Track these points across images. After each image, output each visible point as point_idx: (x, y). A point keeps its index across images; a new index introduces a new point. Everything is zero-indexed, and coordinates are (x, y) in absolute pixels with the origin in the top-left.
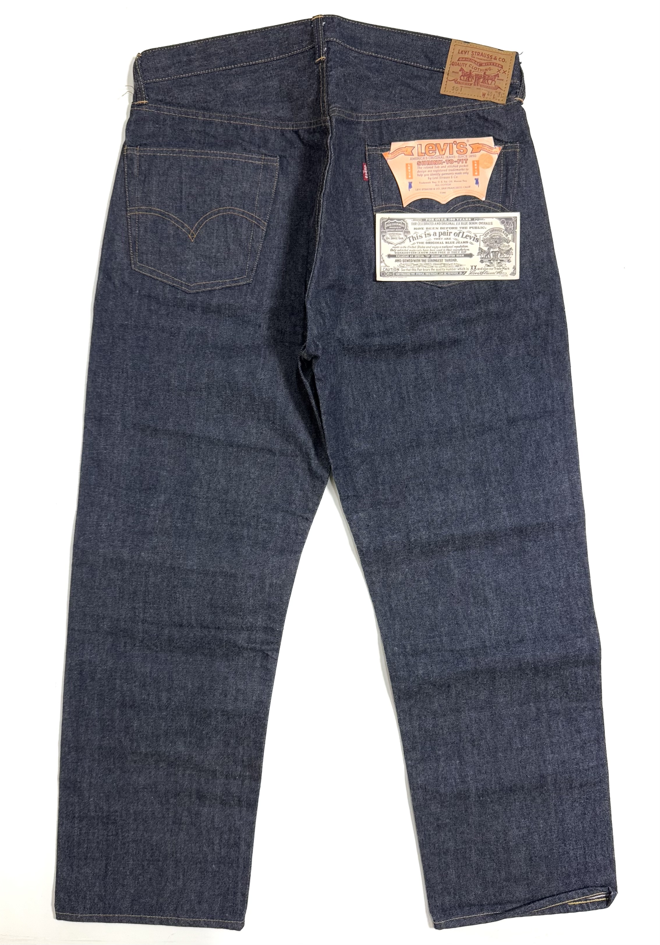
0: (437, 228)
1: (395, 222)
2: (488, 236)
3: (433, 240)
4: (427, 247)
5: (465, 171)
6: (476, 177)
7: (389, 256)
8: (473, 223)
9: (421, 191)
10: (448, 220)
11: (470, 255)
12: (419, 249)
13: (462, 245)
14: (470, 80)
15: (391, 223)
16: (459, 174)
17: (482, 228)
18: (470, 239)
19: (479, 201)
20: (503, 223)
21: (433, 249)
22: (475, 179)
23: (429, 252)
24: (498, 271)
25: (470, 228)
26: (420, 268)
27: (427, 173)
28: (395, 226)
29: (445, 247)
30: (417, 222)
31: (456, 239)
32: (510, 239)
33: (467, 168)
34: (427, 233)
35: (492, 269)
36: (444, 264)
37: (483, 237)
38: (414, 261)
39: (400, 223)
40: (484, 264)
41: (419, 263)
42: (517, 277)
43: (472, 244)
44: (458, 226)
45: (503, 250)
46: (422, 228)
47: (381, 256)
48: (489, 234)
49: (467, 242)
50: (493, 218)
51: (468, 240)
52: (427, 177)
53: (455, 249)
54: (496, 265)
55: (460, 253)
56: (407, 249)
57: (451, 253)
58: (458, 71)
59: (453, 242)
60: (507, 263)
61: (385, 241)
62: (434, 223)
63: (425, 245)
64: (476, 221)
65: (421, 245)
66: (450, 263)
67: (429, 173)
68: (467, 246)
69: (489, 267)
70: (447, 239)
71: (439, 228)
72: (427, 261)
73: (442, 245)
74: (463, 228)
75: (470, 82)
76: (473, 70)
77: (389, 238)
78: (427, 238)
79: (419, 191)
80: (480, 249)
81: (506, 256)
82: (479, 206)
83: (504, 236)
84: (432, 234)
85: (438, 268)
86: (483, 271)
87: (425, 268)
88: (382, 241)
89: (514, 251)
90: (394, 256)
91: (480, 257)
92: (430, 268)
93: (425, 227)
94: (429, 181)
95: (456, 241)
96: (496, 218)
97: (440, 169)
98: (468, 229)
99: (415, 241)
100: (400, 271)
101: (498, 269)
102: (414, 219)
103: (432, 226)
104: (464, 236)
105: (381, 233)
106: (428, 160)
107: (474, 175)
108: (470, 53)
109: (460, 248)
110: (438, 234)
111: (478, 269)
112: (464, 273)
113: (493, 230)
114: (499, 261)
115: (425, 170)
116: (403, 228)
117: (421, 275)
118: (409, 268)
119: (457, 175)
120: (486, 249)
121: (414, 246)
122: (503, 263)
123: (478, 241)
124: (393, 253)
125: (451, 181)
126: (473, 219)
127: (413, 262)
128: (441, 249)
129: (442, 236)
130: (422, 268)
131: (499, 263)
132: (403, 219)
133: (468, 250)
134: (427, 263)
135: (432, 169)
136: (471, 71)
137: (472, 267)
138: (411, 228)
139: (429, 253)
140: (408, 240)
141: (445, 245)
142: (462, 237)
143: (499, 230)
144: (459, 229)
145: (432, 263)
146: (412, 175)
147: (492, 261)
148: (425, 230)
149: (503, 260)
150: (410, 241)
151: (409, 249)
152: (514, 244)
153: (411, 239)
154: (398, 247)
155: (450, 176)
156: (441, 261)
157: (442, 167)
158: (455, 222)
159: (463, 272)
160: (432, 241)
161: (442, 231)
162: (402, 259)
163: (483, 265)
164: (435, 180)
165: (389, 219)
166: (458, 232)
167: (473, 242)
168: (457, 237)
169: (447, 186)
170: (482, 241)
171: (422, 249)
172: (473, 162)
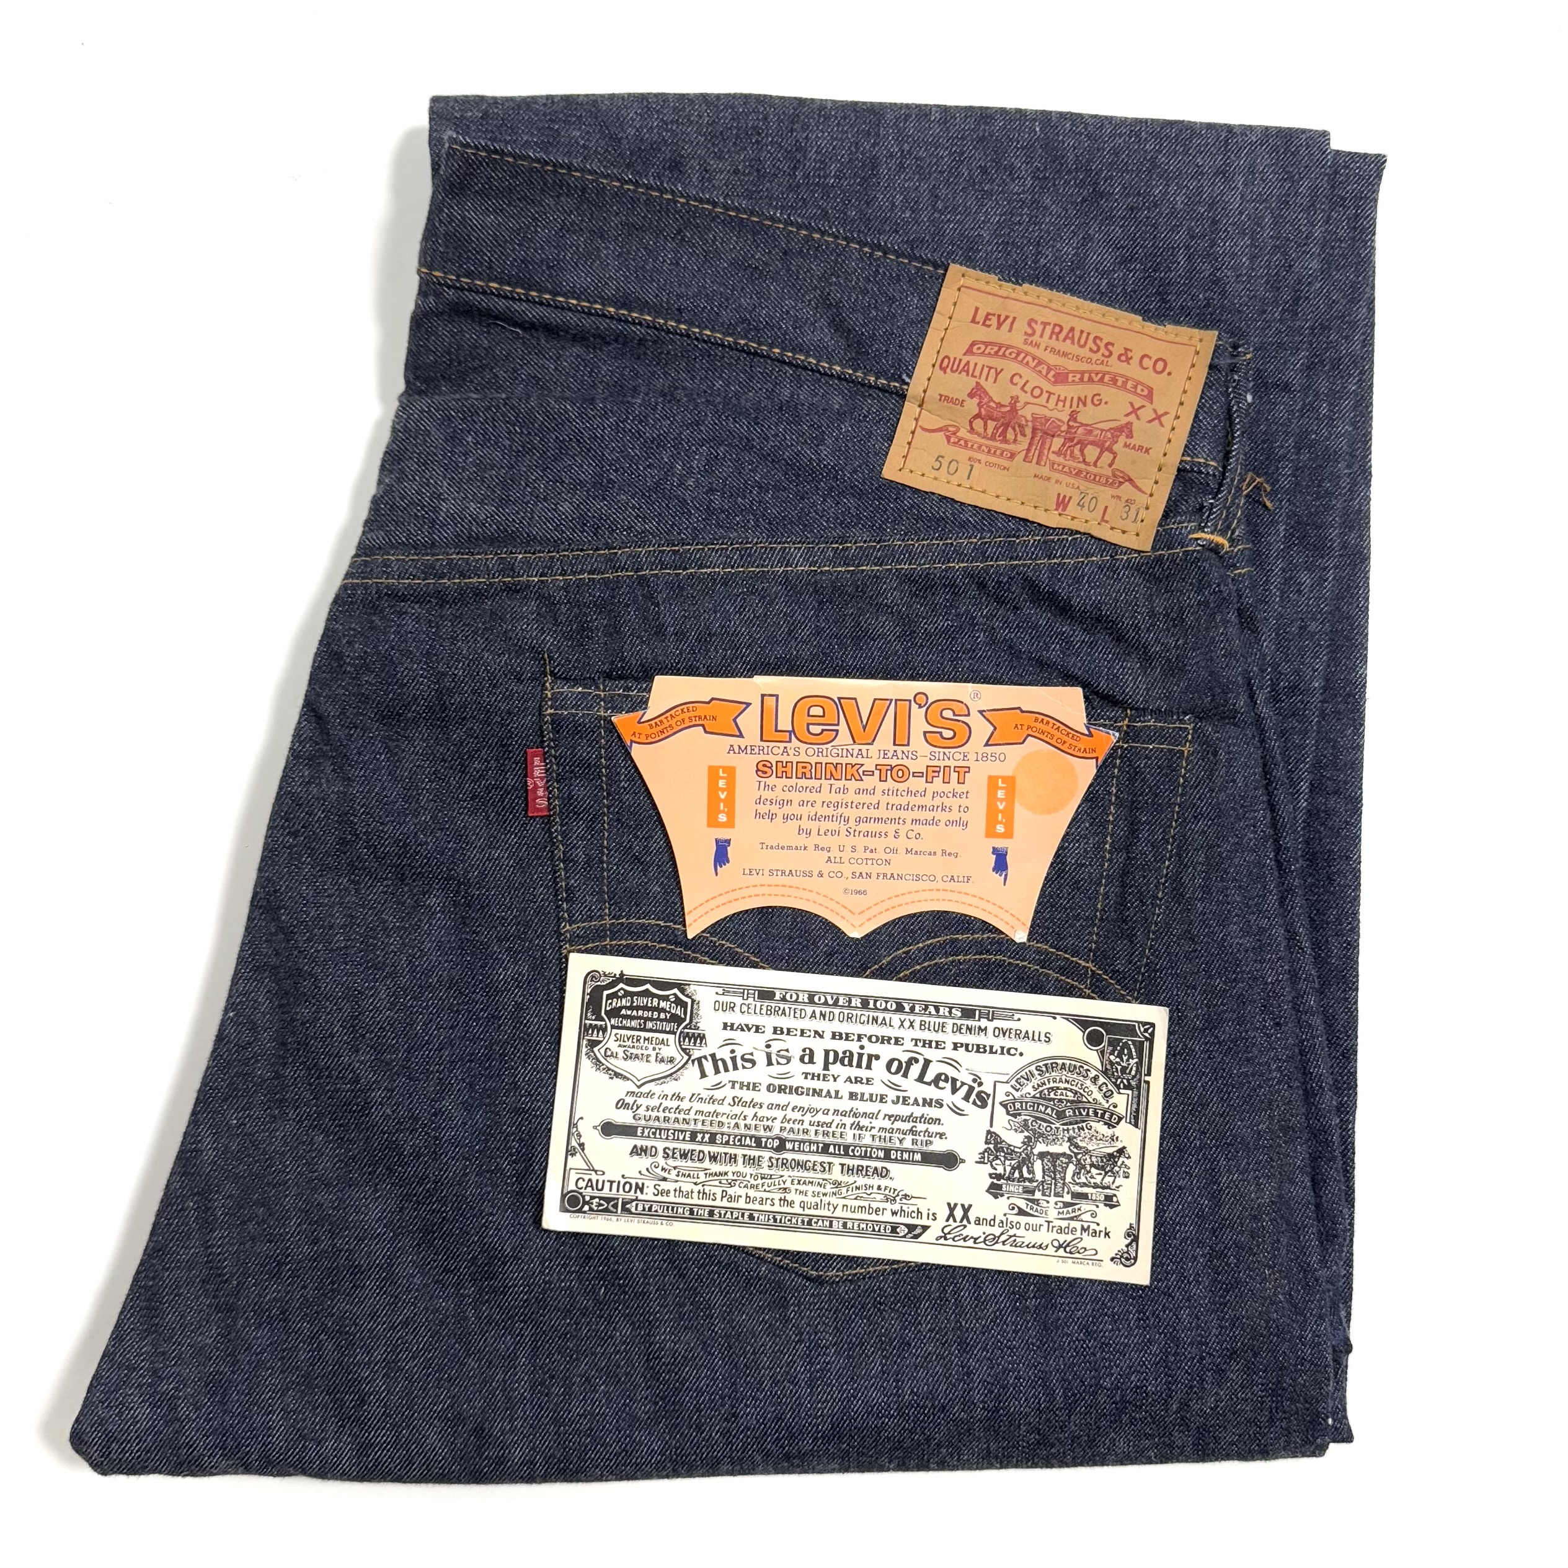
0: (819, 1034)
1: (646, 994)
2: (1028, 1089)
3: (798, 1081)
4: (771, 1107)
5: (954, 815)
6: (1000, 843)
7: (609, 1129)
8: (969, 1029)
9: (766, 879)
10: (865, 1003)
11: (949, 1161)
12: (737, 1110)
13: (918, 1111)
14: (1010, 435)
15: (627, 994)
16: (927, 823)
17: (1006, 1051)
18: (954, 1090)
19: (1000, 943)
20: (1093, 1040)
21: (797, 1115)
22: (995, 851)
23: (777, 1126)
24: (1062, 1238)
25: (956, 1047)
26: (731, 1191)
27: (794, 809)
28: (645, 1008)
29: (844, 1114)
30: (738, 1001)
31: (895, 1087)
32: (1121, 1110)
33: (964, 802)
34: (776, 1046)
35: (1037, 1228)
36: (837, 1184)
37: (1008, 1088)
38: (713, 1158)
39: (666, 998)
40: (1002, 1204)
41: (730, 1168)
42: (1140, 1274)
43: (958, 1111)
44: (907, 1035)
45: (1087, 1152)
46: (757, 1029)
47: (572, 1125)
48: (1035, 1082)
49: (940, 1104)
50: (1053, 1015)
51: (944, 1093)
52: (795, 824)
53: (887, 1124)
54: (1052, 1214)
55: (907, 1144)
56: (685, 1105)
57: (868, 1141)
58: (963, 396)
59: (882, 1099)
60: (1103, 1210)
61: (598, 1063)
62: (809, 1010)
63: (763, 1096)
64: (984, 1023)
65: (747, 1095)
66: (861, 1181)
67: (805, 811)
68: (937, 1121)
69: (1023, 1220)
70: (858, 1080)
71: (828, 1035)
72: (765, 1163)
73: (832, 1104)
74: (927, 1044)
75: (1012, 447)
76: (1024, 398)
77: (614, 1056)
78: (775, 1070)
79: (755, 879)
80: (992, 1137)
81: (1098, 1180)
82: (1000, 964)
83: (1098, 1096)
84: (796, 1053)
85: (809, 1199)
86: (997, 1231)
87: (752, 1193)
88: (586, 1063)
89: (1133, 1164)
90: (627, 1131)
91: (987, 1169)
92: (777, 1196)
93: (769, 1022)
94: (802, 840)
95: (892, 1095)
96: (1067, 1017)
97: (850, 797)
98: (949, 1052)
99: (724, 1077)
100: (649, 1194)
101: (1061, 1230)
102: (727, 989)
103: (799, 1024)
104: (929, 1077)
105: (584, 1030)
106: (803, 758)
107: (990, 833)
108: (1021, 326)
109: (906, 1126)
110: (819, 1058)
111: (978, 1221)
112: (915, 1232)
113: (1049, 1065)
114: (1067, 1198)
115: (787, 796)
116: (676, 1019)
117: (734, 1222)
118: (687, 1187)
119: (917, 828)
120: (1015, 1139)
121: (718, 1094)
122: (1085, 1206)
123: (984, 1105)
124: (624, 1117)
125: (894, 851)
126: (968, 1013)
127: (707, 1164)
128: (827, 1119)
129: (835, 1069)
130: (742, 1192)
131: (1067, 1205)
132: (681, 986)
133: (941, 1135)
134: (766, 1171)
135: (818, 798)
136: (1015, 400)
137: (952, 1208)
138: (709, 1021)
139: (776, 1131)
140: (694, 1070)
141: (845, 1104)
142: (920, 1079)
143: (1078, 1067)
144: (909, 1045)
145: (786, 1173)
146: (731, 815)
147: (1038, 1195)
148: (769, 1034)
149: (1084, 1196)
150: (703, 1075)
151: (698, 1106)
152: (1138, 1133)
153: (708, 1066)
154: (650, 1095)
155: (891, 828)
156: (827, 1168)
157: (858, 792)
158: (896, 1018)
159: (911, 1228)
160: (794, 1082)
161: (841, 1046)
162: (661, 1146)
163: (999, 1207)
164: (823, 841)
165: (621, 978)
166: (904, 1058)
167: (962, 1104)
168: (898, 1079)
169: (875, 869)
170: (1004, 1105)
171: (750, 1112)
172: (992, 781)
